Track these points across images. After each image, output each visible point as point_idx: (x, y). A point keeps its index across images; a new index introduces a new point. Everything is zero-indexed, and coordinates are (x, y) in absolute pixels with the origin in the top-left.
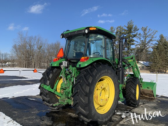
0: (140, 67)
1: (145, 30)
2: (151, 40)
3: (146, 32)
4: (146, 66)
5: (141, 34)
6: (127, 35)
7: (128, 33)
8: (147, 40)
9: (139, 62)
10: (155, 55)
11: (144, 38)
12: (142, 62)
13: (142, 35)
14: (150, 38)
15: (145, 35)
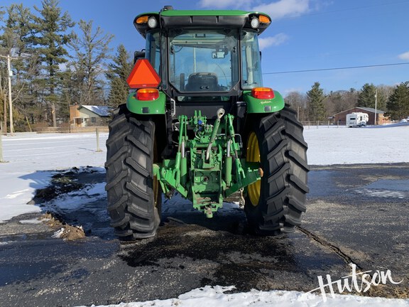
0: (86, 119)
1: (87, 28)
2: (102, 56)
3: (91, 35)
4: (101, 117)
5: (77, 37)
6: (47, 33)
7: (47, 30)
8: (95, 56)
9: (82, 107)
10: (120, 90)
11: (86, 48)
12: (89, 107)
13: (82, 40)
14: (100, 51)
15: (88, 40)
